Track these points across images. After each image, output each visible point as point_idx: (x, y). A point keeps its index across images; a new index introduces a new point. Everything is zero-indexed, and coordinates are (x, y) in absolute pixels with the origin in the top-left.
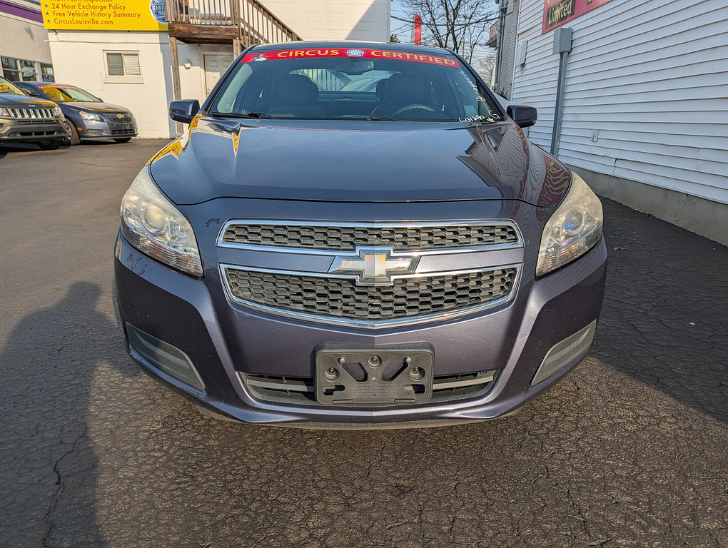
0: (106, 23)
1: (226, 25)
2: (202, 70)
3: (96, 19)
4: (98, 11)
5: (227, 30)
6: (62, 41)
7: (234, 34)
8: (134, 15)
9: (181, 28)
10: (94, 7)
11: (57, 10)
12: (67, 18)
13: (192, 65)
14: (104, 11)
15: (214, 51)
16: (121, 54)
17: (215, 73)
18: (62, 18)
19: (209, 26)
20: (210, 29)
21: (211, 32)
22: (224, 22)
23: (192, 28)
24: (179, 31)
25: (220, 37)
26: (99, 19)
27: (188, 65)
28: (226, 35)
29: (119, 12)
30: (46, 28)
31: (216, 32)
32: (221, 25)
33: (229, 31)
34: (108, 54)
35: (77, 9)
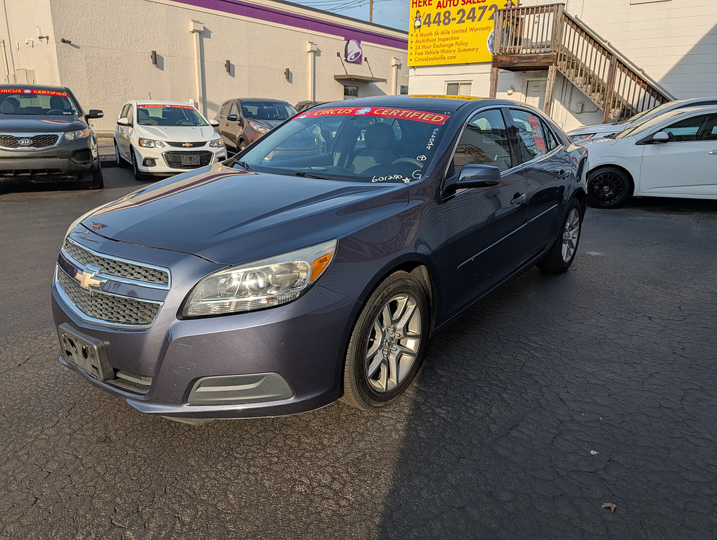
0: (451, 58)
1: (545, 52)
2: (523, 96)
3: (445, 55)
4: (447, 48)
5: (545, 57)
6: (418, 75)
7: (551, 61)
8: (473, 50)
9: (504, 59)
10: (444, 46)
11: (418, 51)
12: (424, 56)
13: (514, 91)
14: (451, 49)
15: (537, 77)
16: (458, 84)
17: (535, 98)
18: (420, 57)
19: (529, 55)
20: (529, 58)
21: (529, 61)
22: (543, 50)
23: (513, 58)
24: (501, 61)
25: (537, 65)
26: (446, 55)
27: (510, 92)
28: (543, 62)
29: (462, 47)
30: (409, 65)
31: (535, 60)
32: (540, 52)
33: (547, 58)
34: (448, 84)
35: (432, 49)
